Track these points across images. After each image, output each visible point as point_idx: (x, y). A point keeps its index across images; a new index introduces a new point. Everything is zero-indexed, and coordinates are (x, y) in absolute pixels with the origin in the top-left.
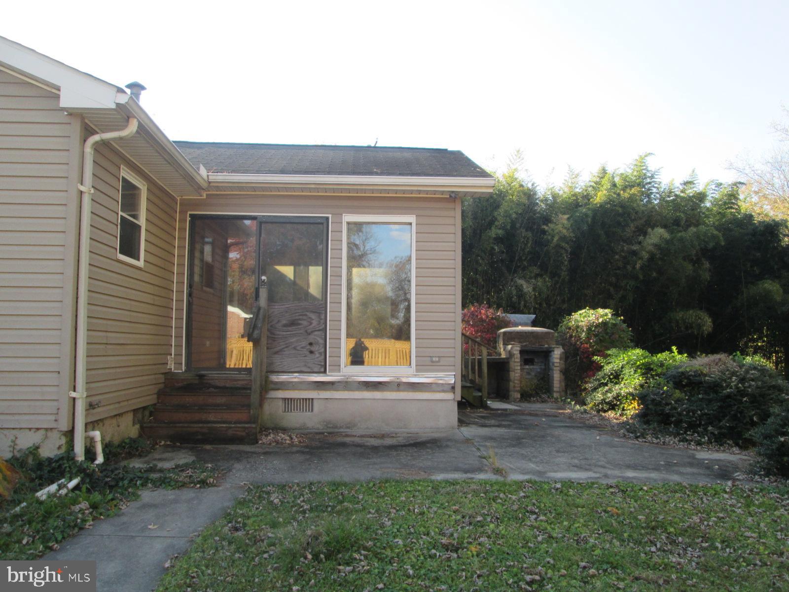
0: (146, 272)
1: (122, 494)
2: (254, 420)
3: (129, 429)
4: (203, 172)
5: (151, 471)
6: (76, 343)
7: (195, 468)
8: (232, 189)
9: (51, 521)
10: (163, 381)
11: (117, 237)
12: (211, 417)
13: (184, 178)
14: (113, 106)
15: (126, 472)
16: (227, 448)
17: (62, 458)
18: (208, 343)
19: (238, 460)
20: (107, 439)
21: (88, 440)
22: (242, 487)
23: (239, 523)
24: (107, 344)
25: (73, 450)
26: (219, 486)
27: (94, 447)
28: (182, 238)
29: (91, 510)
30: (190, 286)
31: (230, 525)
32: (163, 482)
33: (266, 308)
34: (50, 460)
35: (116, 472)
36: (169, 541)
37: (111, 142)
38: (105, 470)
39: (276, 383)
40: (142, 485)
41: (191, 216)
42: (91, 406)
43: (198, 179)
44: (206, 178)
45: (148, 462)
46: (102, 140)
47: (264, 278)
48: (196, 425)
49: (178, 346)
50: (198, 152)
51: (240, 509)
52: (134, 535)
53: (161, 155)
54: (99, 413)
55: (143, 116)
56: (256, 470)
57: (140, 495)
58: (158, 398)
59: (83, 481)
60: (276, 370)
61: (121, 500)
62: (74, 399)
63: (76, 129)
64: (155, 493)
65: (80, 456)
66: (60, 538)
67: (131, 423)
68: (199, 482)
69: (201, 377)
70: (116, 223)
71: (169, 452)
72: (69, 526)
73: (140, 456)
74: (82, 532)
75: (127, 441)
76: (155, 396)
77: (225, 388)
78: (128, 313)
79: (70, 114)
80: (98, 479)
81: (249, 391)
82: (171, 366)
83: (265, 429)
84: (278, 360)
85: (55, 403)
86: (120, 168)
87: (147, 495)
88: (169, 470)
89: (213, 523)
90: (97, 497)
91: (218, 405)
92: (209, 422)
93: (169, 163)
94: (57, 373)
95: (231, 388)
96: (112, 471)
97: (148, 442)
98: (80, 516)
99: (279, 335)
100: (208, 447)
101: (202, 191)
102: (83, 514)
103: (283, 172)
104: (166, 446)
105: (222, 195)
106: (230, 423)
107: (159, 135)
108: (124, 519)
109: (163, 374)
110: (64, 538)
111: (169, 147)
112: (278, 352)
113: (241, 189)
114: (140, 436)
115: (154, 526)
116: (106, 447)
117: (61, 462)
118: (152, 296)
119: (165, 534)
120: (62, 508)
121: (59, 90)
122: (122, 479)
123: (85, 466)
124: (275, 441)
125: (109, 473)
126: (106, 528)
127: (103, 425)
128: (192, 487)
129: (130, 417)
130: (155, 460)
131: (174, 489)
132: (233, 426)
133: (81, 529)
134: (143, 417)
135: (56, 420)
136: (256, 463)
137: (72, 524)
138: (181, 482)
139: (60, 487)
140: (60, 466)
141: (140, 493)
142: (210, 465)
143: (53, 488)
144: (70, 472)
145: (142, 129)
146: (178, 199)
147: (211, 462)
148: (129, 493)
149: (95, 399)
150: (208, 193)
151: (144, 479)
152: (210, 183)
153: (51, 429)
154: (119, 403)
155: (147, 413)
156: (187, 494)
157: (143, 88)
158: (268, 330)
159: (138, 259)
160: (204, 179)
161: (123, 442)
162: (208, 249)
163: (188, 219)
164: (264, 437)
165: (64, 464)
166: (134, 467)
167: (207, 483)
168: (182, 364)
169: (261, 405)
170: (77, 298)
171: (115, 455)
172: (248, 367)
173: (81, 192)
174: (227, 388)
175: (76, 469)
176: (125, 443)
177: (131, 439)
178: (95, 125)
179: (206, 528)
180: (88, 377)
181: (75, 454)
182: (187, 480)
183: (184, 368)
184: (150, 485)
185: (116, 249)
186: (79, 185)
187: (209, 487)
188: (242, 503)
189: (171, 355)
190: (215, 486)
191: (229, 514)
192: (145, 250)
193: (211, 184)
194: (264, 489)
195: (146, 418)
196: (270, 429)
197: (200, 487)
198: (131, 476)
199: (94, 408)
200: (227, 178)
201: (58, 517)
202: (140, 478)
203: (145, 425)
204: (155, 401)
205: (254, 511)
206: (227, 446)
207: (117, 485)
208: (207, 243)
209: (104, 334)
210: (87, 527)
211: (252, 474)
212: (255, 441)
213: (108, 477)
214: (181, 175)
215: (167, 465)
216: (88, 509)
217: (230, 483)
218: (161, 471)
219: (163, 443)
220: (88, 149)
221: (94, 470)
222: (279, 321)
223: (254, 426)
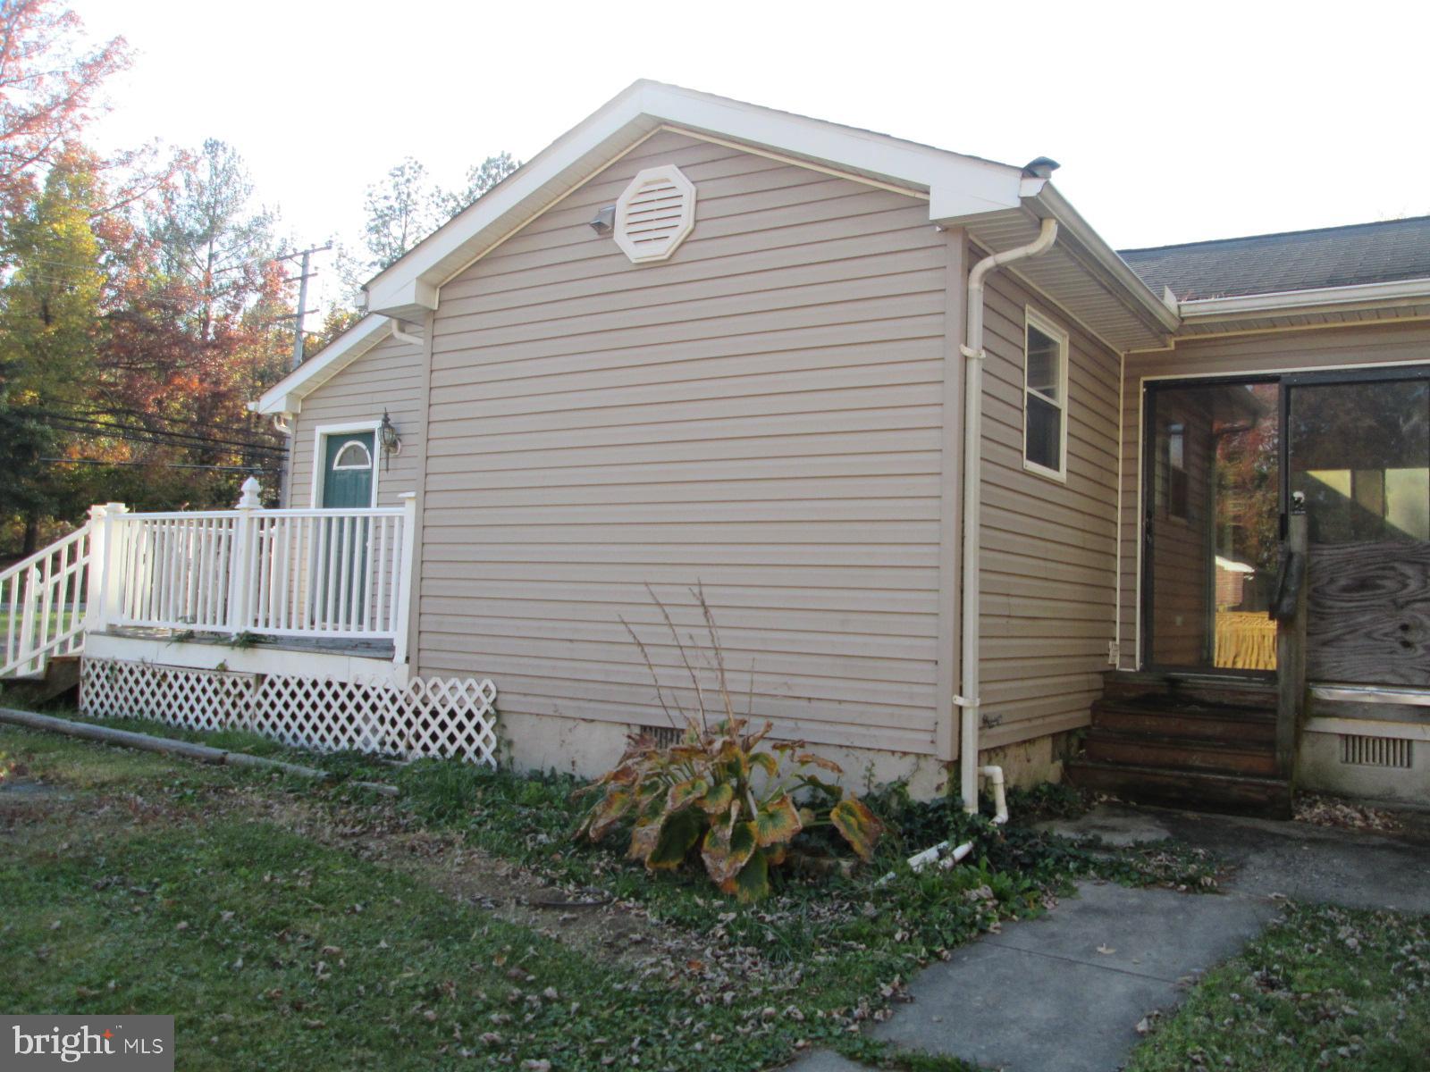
0: (1068, 489)
1: (1044, 881)
2: (1285, 771)
3: (1045, 767)
4: (1170, 300)
5: (1089, 847)
6: (962, 615)
7: (1173, 853)
8: (1226, 326)
9: (934, 909)
10: (1101, 686)
11: (1022, 432)
12: (1196, 760)
13: (1136, 316)
14: (1017, 204)
15: (1049, 843)
16: (1230, 822)
17: (943, 807)
18: (1179, 620)
19: (1257, 847)
20: (1012, 783)
21: (983, 780)
22: (1270, 902)
23: (1276, 972)
24: (1009, 616)
25: (960, 794)
26: (1223, 894)
27: (992, 793)
28: (1131, 427)
29: (996, 902)
30: (1148, 513)
31: (1257, 973)
32: (1114, 871)
33: (1305, 553)
34: (923, 806)
35: (1032, 842)
36: (1140, 982)
37: (1011, 268)
38: (1013, 835)
39: (1328, 703)
40: (1079, 871)
41: (1147, 384)
42: (986, 723)
43: (1162, 316)
44: (1174, 310)
45: (1083, 832)
46: (998, 266)
47: (1297, 495)
48: (1167, 772)
49: (1128, 623)
50: (1155, 265)
51: (1277, 947)
52: (1073, 958)
53: (1095, 279)
54: (1000, 735)
55: (1065, 212)
56: (1296, 871)
57: (1076, 890)
58: (1093, 717)
59: (976, 847)
60: (1327, 677)
61: (1044, 892)
62: (961, 708)
63: (955, 253)
64: (1103, 889)
65: (972, 808)
66: (951, 941)
67: (1048, 757)
68: (1184, 881)
69: (1174, 682)
70: (1019, 406)
71: (1117, 816)
72: (963, 923)
73: (1068, 817)
74: (983, 937)
75: (1044, 788)
76: (1088, 712)
77: (1220, 705)
78: (1042, 563)
79: (945, 230)
80: (1001, 849)
81: (1270, 716)
82: (1115, 659)
83: (1306, 793)
84: (1328, 656)
85: (930, 714)
86: (1023, 311)
87: (1089, 890)
88: (1124, 850)
89: (1222, 964)
90: (1003, 880)
91: (1208, 738)
92: (1191, 768)
93: (1110, 292)
94: (933, 665)
95: (1234, 707)
96: (1025, 839)
97: (1079, 794)
98: (979, 908)
99: (1331, 608)
100: (1191, 815)
101: (1168, 337)
102: (984, 906)
103: (1333, 282)
104: (1110, 804)
105: (1206, 340)
106: (1234, 773)
107: (1094, 243)
108: (1053, 927)
109: (1100, 673)
110: (956, 942)
111: (1110, 263)
112: (1332, 641)
113: (1245, 324)
114: (1064, 780)
115: (1107, 948)
116: (1010, 793)
117: (941, 812)
118: (1080, 533)
119: (1128, 967)
120: (950, 889)
121: (927, 193)
122: (1043, 855)
123: (980, 823)
124: (1331, 819)
125: (1020, 842)
126: (1021, 937)
127: (1005, 756)
128: (1172, 888)
129: (1046, 747)
130: (1094, 827)
131: (1136, 886)
132: (1241, 779)
133: (983, 931)
134: (1069, 747)
135: (932, 742)
136: (1293, 857)
137: (968, 921)
138: (1149, 874)
139: (942, 854)
140: (940, 819)
141: (1075, 885)
142: (1201, 851)
143: (931, 854)
144: (957, 832)
145: (1064, 235)
146: (1122, 355)
147: (1204, 844)
148: (1056, 882)
149: (992, 712)
150: (1178, 339)
151: (1084, 859)
152: (1183, 319)
153: (925, 755)
154: (1029, 720)
155: (1075, 741)
156: (1163, 899)
157: (1053, 165)
158: (1309, 598)
159: (1057, 468)
160: (1172, 315)
161: (1036, 789)
162: (1176, 446)
163: (1142, 390)
164: (1304, 807)
165: (946, 816)
166: (1060, 836)
167: (1200, 885)
168: (1134, 656)
169: (1297, 744)
170: (963, 538)
171: (1024, 810)
172: (1270, 668)
173: (966, 358)
174: (1227, 706)
175: (965, 828)
176: (1041, 791)
177: (1050, 785)
178: (984, 242)
179: (1208, 971)
180: (981, 671)
181: (963, 802)
182: (1160, 873)
183: (1138, 665)
184: (1092, 873)
185: (1022, 452)
186: (962, 346)
187: (1204, 892)
188: (1276, 934)
189: (1114, 639)
190: (1216, 892)
191: (1253, 952)
192: (1069, 452)
193: (1187, 322)
194: (1321, 914)
195: (1073, 750)
196: (1315, 793)
197: (1187, 891)
198: (1059, 852)
199: (991, 727)
200: (1217, 306)
201: (945, 904)
202: (1075, 858)
203: (1072, 763)
204: (1087, 722)
205: (1305, 956)
206: (1230, 818)
207: (1033, 865)
208: (1176, 433)
209: (1004, 599)
210: (991, 929)
211: (1289, 879)
212: (1286, 815)
213: (1018, 848)
214: (1130, 311)
215: (1119, 840)
216: (991, 899)
217: (1246, 890)
218: (1109, 849)
219: (1105, 798)
220: (975, 285)
221: (994, 834)
222: (1332, 581)
223: (1284, 784)
